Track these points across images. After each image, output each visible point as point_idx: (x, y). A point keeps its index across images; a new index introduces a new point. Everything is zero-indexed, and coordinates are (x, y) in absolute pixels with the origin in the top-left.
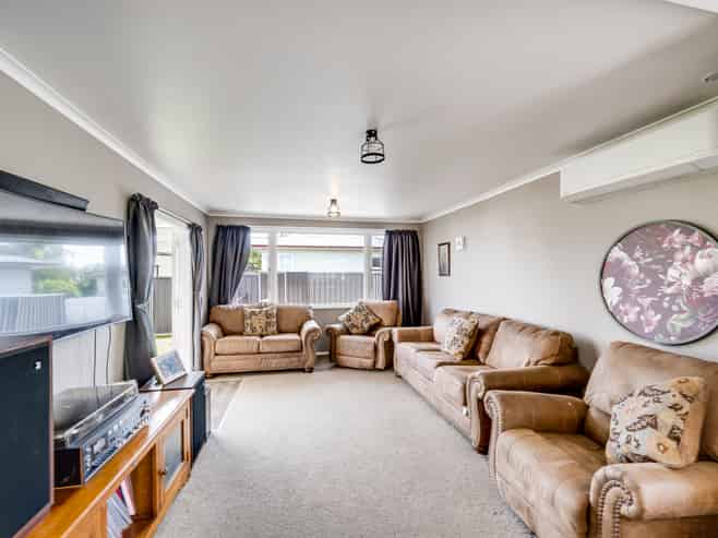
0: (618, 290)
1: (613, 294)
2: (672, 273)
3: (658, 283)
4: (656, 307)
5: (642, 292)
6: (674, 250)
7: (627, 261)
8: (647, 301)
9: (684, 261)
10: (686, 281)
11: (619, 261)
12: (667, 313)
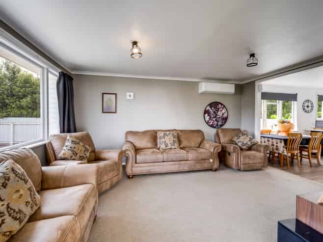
0: (209, 117)
1: (207, 118)
2: (219, 113)
3: (216, 115)
4: (216, 120)
5: (214, 117)
6: (219, 108)
7: (210, 110)
8: (214, 119)
9: (221, 111)
10: (221, 114)
11: (209, 110)
12: (218, 121)
